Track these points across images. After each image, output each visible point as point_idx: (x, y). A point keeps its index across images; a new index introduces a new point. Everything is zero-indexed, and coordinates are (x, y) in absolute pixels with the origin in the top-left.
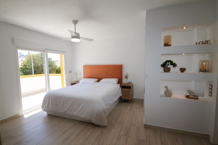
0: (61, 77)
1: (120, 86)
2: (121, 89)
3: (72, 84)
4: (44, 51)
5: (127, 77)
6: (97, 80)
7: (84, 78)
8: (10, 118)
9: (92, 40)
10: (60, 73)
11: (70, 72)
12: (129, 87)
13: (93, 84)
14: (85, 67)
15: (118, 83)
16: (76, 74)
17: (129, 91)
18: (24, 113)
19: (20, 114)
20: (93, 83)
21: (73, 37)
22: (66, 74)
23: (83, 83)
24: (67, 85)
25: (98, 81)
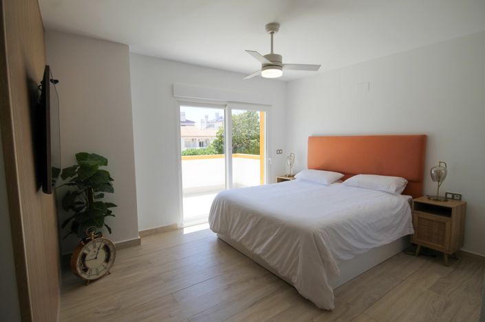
0: (259, 161)
1: (410, 202)
2: (413, 213)
3: (281, 180)
4: (226, 105)
5: (439, 177)
6: (341, 175)
7: (309, 169)
8: (162, 228)
9: (315, 67)
10: (259, 154)
11: (279, 152)
12: (447, 212)
13: (324, 185)
14: (312, 139)
15: (404, 193)
16: (291, 157)
17: (444, 224)
18: (185, 225)
19: (179, 226)
20: (326, 183)
21: (266, 66)
22: (269, 155)
23: (303, 180)
24: (270, 181)
25: (343, 179)
